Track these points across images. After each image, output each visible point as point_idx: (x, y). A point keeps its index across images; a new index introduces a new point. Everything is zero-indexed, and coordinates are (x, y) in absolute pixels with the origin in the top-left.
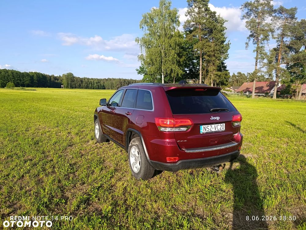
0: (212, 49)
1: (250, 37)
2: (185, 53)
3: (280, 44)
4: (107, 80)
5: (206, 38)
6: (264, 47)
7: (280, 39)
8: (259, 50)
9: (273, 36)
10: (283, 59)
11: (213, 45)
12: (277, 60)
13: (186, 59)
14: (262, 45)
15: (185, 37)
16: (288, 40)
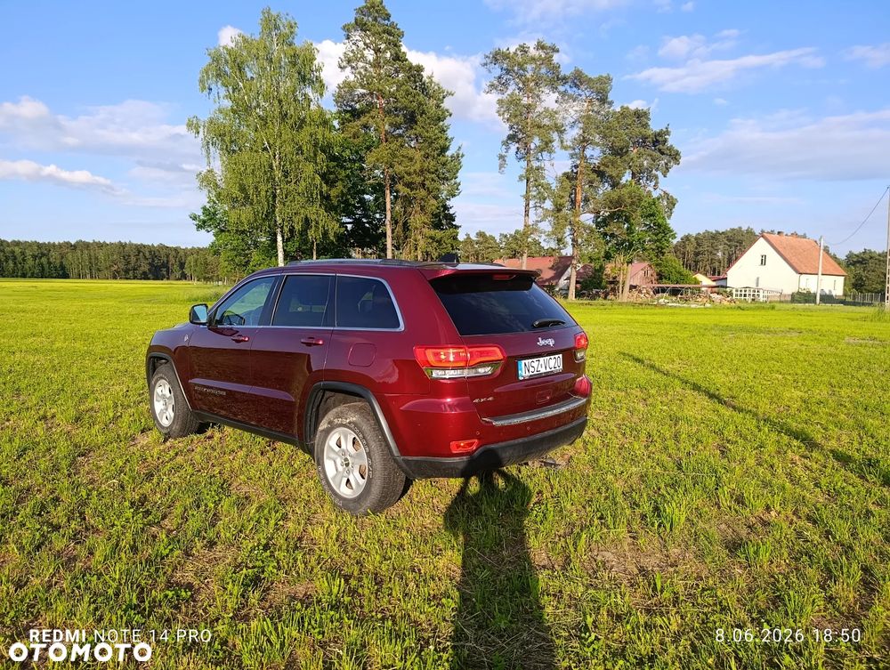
0: (417, 166)
1: (509, 142)
2: (343, 174)
3: (578, 162)
4: (74, 247)
5: (400, 135)
6: (542, 169)
7: (577, 151)
8: (532, 177)
9: (562, 142)
10: (586, 200)
11: (418, 156)
12: (573, 202)
13: (345, 191)
14: (538, 164)
15: (337, 127)
16: (595, 154)
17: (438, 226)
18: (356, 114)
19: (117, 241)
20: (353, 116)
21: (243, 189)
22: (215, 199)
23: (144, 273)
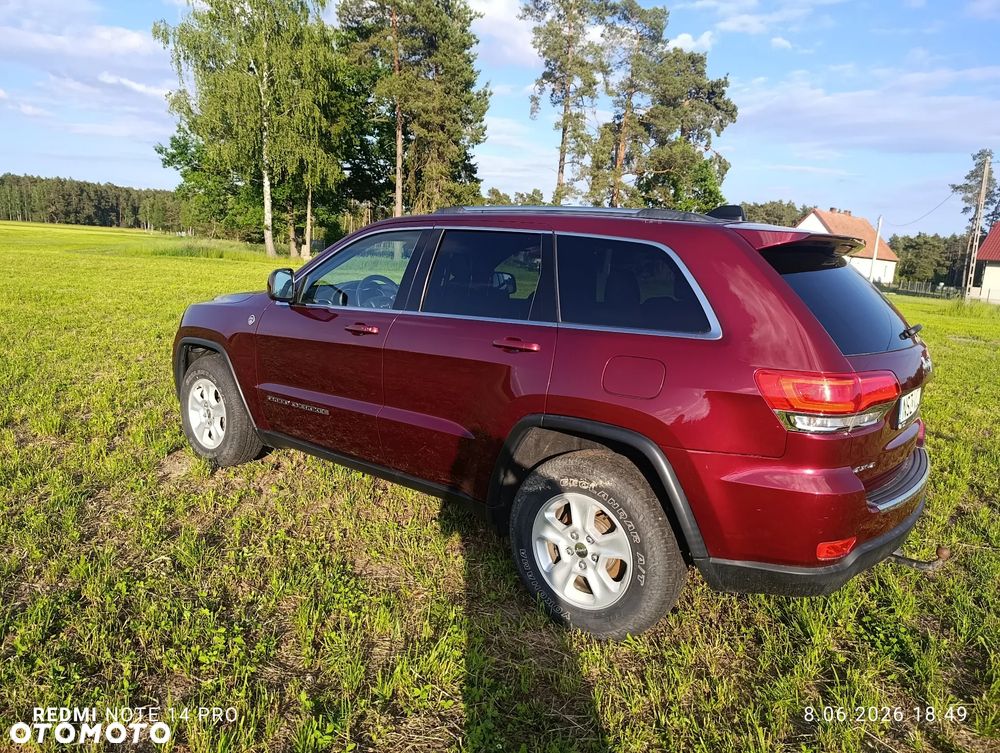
0: (436, 104)
1: (544, 81)
2: (346, 108)
3: (622, 112)
5: (418, 63)
6: (583, 117)
7: (622, 97)
8: (570, 126)
9: (607, 85)
10: (629, 158)
11: (438, 89)
12: (614, 160)
13: (348, 128)
14: (578, 110)
15: (337, 48)
16: (643, 103)
17: (455, 178)
18: (363, 33)
19: (54, 177)
20: (359, 34)
22: (186, 128)
23: (89, 217)
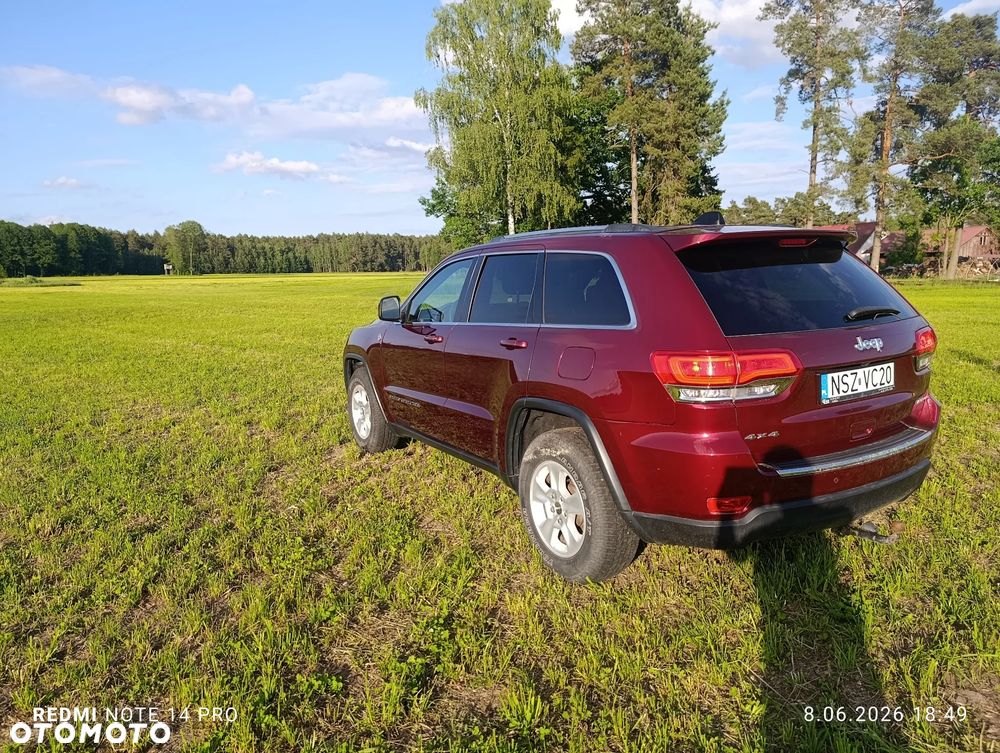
0: (670, 122)
1: (790, 79)
2: (582, 139)
3: (888, 97)
4: (316, 241)
5: (650, 86)
6: (837, 110)
7: (886, 81)
8: (822, 122)
9: (865, 71)
10: (898, 146)
11: (671, 108)
12: (879, 151)
13: (584, 159)
14: (831, 104)
15: (576, 84)
16: (912, 84)
17: (695, 192)
18: (596, 66)
19: (355, 233)
20: (593, 68)
21: (472, 166)
22: (444, 180)
